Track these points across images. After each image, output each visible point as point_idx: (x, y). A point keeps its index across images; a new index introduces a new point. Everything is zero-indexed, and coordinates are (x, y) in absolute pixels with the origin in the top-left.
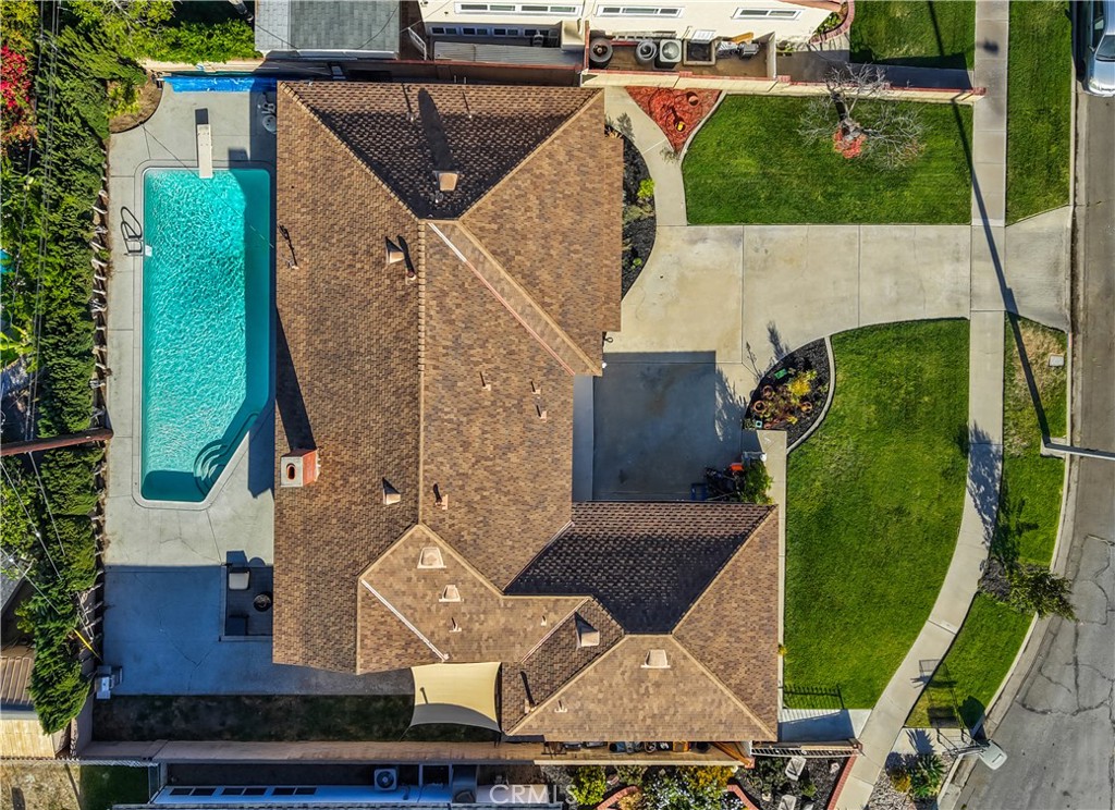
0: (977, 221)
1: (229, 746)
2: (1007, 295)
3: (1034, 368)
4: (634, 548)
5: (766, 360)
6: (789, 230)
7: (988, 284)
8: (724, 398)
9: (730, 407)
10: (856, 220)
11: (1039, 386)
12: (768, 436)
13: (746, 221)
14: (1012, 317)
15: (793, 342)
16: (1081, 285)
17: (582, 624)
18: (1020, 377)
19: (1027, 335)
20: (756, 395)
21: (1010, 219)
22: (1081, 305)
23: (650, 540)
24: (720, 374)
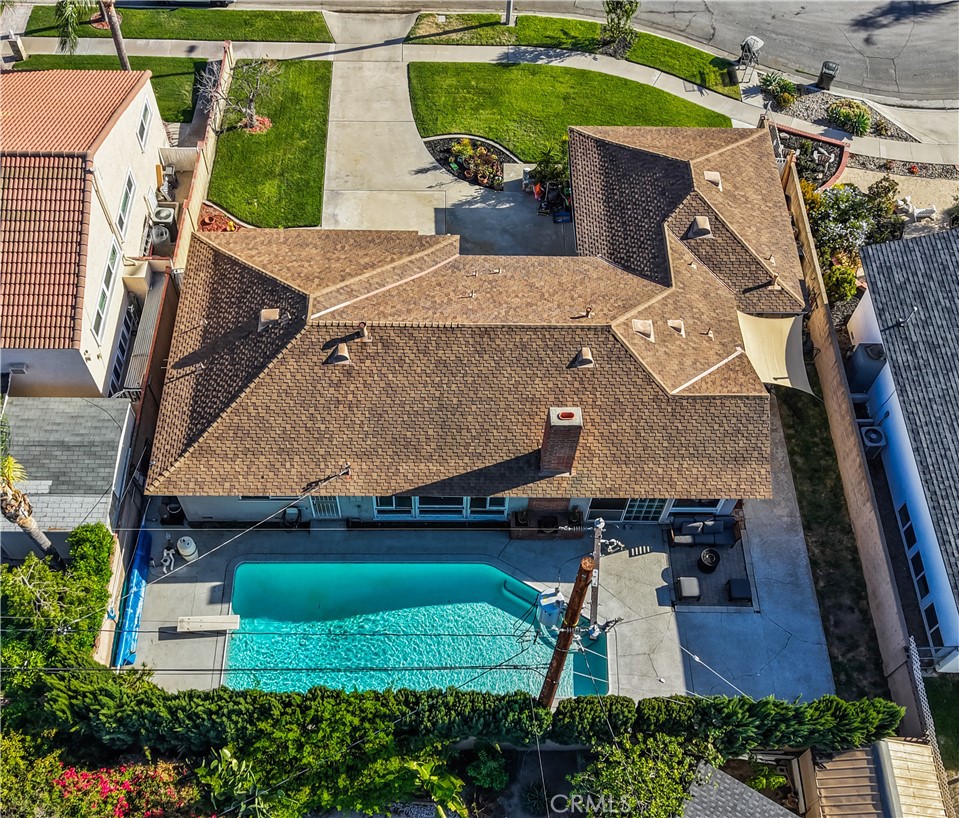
0: (330, 58)
1: (874, 592)
2: (388, 43)
3: (447, 29)
4: (615, 207)
5: (443, 176)
6: (330, 162)
7: (383, 52)
8: (476, 202)
9: (484, 199)
10: (325, 121)
11: (461, 27)
12: (508, 174)
13: (321, 188)
14: (407, 40)
15: (428, 159)
16: (383, 9)
17: (691, 233)
18: (454, 36)
19: (421, 32)
20: (474, 181)
21: (331, 40)
22: (399, 9)
23: (608, 199)
24: (454, 205)
